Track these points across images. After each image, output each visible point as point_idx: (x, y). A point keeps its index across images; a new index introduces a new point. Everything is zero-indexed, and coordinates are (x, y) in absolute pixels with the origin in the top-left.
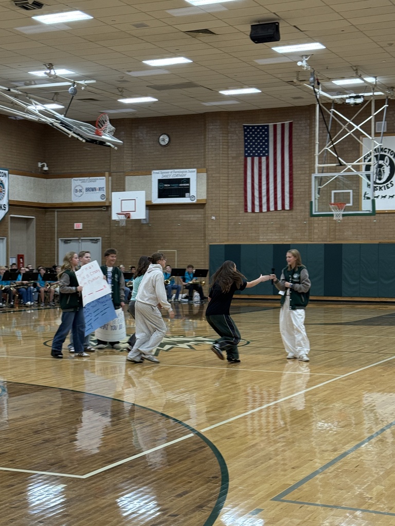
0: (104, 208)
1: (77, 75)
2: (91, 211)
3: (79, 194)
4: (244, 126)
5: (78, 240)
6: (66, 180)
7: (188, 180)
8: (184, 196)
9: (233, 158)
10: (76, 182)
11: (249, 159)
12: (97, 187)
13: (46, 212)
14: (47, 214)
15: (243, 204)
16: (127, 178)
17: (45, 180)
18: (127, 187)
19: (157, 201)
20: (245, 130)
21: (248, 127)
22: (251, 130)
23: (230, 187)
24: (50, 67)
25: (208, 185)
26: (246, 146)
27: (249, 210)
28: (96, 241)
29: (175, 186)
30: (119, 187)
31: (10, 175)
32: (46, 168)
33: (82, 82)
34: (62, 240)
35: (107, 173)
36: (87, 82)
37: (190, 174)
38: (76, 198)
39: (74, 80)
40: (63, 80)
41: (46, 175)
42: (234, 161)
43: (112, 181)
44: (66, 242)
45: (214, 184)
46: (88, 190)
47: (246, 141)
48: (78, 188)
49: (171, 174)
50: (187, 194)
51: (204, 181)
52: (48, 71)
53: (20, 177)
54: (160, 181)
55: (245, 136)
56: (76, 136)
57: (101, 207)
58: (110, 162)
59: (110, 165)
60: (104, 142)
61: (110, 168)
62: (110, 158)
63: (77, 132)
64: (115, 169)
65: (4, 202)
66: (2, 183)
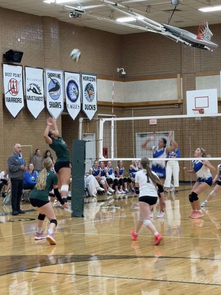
0: (176, 106)
2: (164, 108)
5: (153, 134)
13: (124, 110)
14: (125, 112)
16: (197, 79)
17: (123, 82)
18: (197, 86)
30: (190, 87)
31: (97, 79)
32: (124, 73)
34: (138, 134)
35: (179, 75)
41: (123, 78)
43: (183, 81)
44: (142, 136)
53: (105, 81)
56: (183, 41)
57: (174, 104)
58: (181, 65)
59: (181, 68)
60: (204, 46)
61: (181, 70)
62: (181, 60)
63: (184, 37)
64: (185, 71)
65: (94, 103)
66: (92, 87)
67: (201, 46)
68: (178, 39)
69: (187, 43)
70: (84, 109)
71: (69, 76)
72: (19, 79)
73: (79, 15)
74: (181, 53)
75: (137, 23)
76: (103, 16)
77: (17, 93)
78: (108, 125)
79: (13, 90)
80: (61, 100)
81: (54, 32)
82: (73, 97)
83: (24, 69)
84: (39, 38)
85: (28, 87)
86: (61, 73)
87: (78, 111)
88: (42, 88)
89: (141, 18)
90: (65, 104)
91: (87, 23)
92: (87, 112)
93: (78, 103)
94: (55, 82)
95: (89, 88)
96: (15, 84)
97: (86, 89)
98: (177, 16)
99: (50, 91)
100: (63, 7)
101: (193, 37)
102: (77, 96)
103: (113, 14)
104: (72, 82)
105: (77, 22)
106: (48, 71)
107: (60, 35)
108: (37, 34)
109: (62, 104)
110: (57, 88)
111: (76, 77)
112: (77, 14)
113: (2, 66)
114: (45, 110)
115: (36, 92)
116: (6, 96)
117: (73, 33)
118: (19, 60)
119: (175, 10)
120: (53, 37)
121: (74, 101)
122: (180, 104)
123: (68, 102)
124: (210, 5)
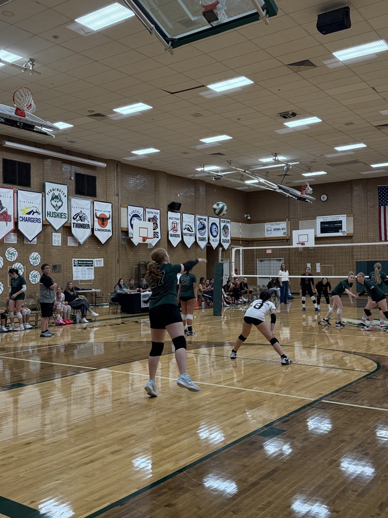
1: (288, 160)
2: (276, 242)
3: (269, 232)
4: (378, 187)
5: (269, 260)
6: (261, 224)
7: (341, 222)
8: (339, 232)
9: (371, 207)
10: (267, 226)
11: (382, 208)
12: (281, 228)
13: (249, 243)
15: (379, 235)
16: (300, 221)
17: (249, 224)
18: (300, 227)
19: (320, 235)
20: (379, 189)
21: (381, 187)
22: (383, 189)
23: (369, 225)
24: (276, 155)
25: (354, 224)
26: (380, 199)
27: (383, 239)
28: (280, 260)
29: (332, 226)
30: (295, 228)
31: (231, 222)
32: (249, 218)
33: (291, 164)
34: (259, 260)
35: (287, 220)
36: (293, 163)
37: (343, 218)
38: (267, 235)
39: (286, 162)
40: (282, 163)
41: (249, 222)
42: (372, 209)
43: (290, 224)
44: (261, 261)
45: (359, 223)
46: (275, 230)
47: (379, 196)
48: (269, 229)
49: (329, 218)
50: (340, 230)
51: (352, 222)
52: (274, 158)
53: (236, 223)
54: (322, 223)
55: (379, 193)
56: (291, 196)
57: (284, 240)
58: (289, 213)
59: (289, 215)
60: (306, 199)
61: (289, 216)
62: (289, 210)
63: (292, 193)
64: (292, 217)
65: (229, 238)
66: (227, 227)
67: (304, 199)
68: (288, 194)
69: (293, 197)
70: (222, 242)
71: (212, 220)
72: (178, 222)
73: (219, 178)
74: (289, 205)
75: (260, 183)
76: (236, 179)
77: (177, 231)
78: (238, 252)
79: (174, 229)
80: (206, 236)
81: (202, 190)
82: (215, 234)
83: (182, 215)
84: (192, 194)
85: (184, 227)
86: (206, 218)
87: (217, 243)
88: (193, 228)
89: (262, 180)
90: (209, 238)
91: (224, 184)
92: (223, 244)
93: (218, 238)
94: (203, 223)
95: (225, 228)
96: (176, 225)
97: (223, 229)
98: (286, 179)
99: (199, 230)
100: (209, 173)
101: (299, 193)
102: (217, 234)
103: (243, 178)
104: (214, 224)
105: (218, 183)
106: (197, 216)
107: (206, 191)
108: (191, 192)
109: (207, 239)
110: (204, 228)
111: (216, 220)
112: (218, 178)
113: (167, 213)
114: (196, 242)
115: (190, 231)
116: (170, 233)
117: (215, 191)
118: (179, 209)
119: (285, 175)
120: (201, 193)
121: (215, 237)
122: (287, 240)
123: (211, 237)
124: (310, 171)
